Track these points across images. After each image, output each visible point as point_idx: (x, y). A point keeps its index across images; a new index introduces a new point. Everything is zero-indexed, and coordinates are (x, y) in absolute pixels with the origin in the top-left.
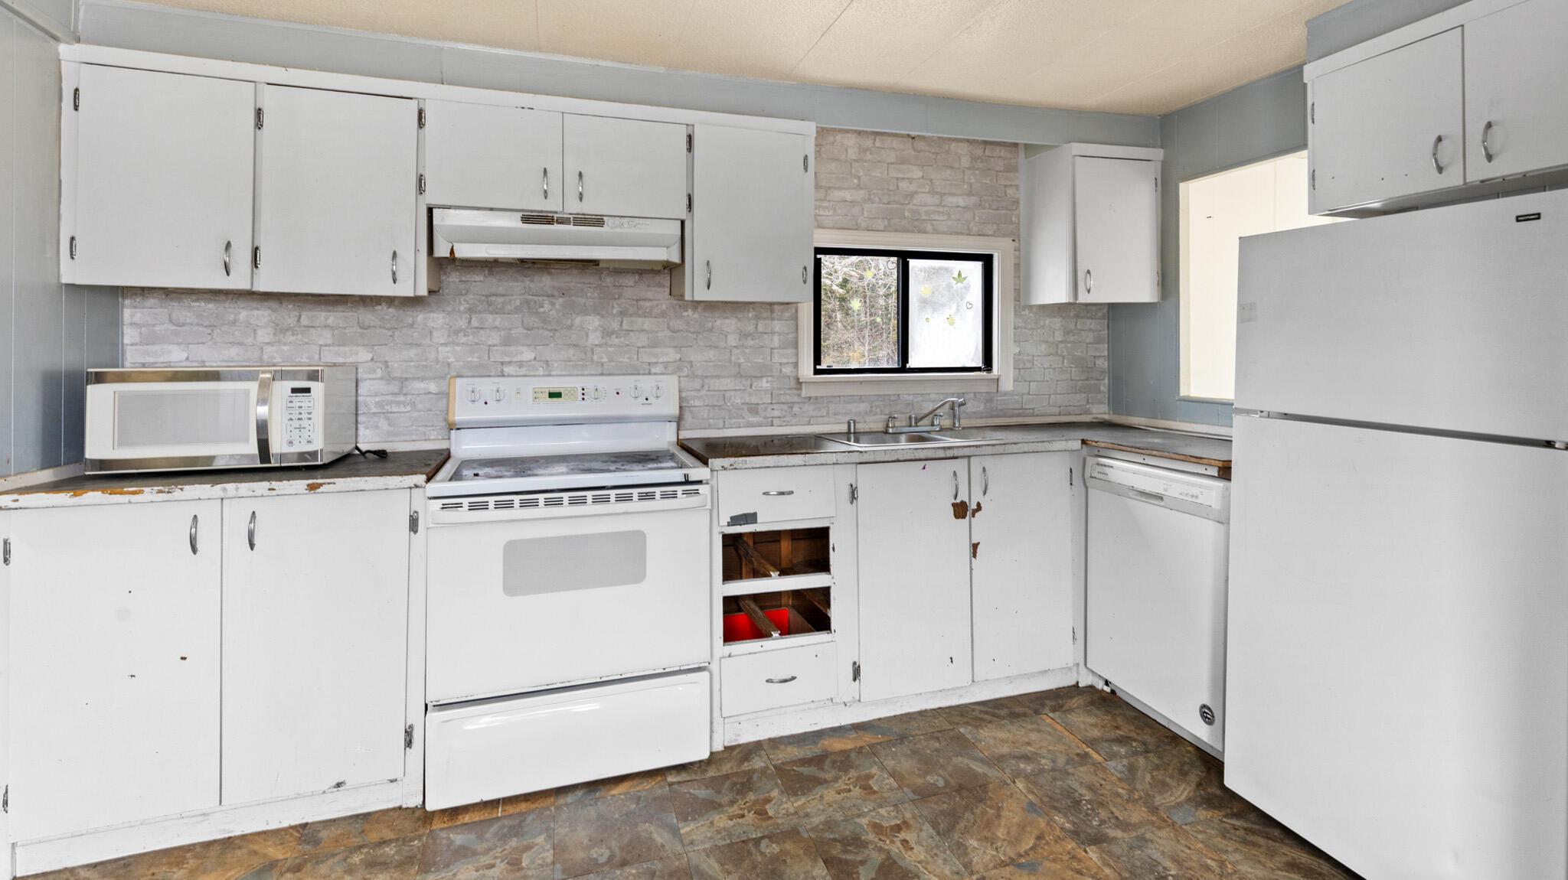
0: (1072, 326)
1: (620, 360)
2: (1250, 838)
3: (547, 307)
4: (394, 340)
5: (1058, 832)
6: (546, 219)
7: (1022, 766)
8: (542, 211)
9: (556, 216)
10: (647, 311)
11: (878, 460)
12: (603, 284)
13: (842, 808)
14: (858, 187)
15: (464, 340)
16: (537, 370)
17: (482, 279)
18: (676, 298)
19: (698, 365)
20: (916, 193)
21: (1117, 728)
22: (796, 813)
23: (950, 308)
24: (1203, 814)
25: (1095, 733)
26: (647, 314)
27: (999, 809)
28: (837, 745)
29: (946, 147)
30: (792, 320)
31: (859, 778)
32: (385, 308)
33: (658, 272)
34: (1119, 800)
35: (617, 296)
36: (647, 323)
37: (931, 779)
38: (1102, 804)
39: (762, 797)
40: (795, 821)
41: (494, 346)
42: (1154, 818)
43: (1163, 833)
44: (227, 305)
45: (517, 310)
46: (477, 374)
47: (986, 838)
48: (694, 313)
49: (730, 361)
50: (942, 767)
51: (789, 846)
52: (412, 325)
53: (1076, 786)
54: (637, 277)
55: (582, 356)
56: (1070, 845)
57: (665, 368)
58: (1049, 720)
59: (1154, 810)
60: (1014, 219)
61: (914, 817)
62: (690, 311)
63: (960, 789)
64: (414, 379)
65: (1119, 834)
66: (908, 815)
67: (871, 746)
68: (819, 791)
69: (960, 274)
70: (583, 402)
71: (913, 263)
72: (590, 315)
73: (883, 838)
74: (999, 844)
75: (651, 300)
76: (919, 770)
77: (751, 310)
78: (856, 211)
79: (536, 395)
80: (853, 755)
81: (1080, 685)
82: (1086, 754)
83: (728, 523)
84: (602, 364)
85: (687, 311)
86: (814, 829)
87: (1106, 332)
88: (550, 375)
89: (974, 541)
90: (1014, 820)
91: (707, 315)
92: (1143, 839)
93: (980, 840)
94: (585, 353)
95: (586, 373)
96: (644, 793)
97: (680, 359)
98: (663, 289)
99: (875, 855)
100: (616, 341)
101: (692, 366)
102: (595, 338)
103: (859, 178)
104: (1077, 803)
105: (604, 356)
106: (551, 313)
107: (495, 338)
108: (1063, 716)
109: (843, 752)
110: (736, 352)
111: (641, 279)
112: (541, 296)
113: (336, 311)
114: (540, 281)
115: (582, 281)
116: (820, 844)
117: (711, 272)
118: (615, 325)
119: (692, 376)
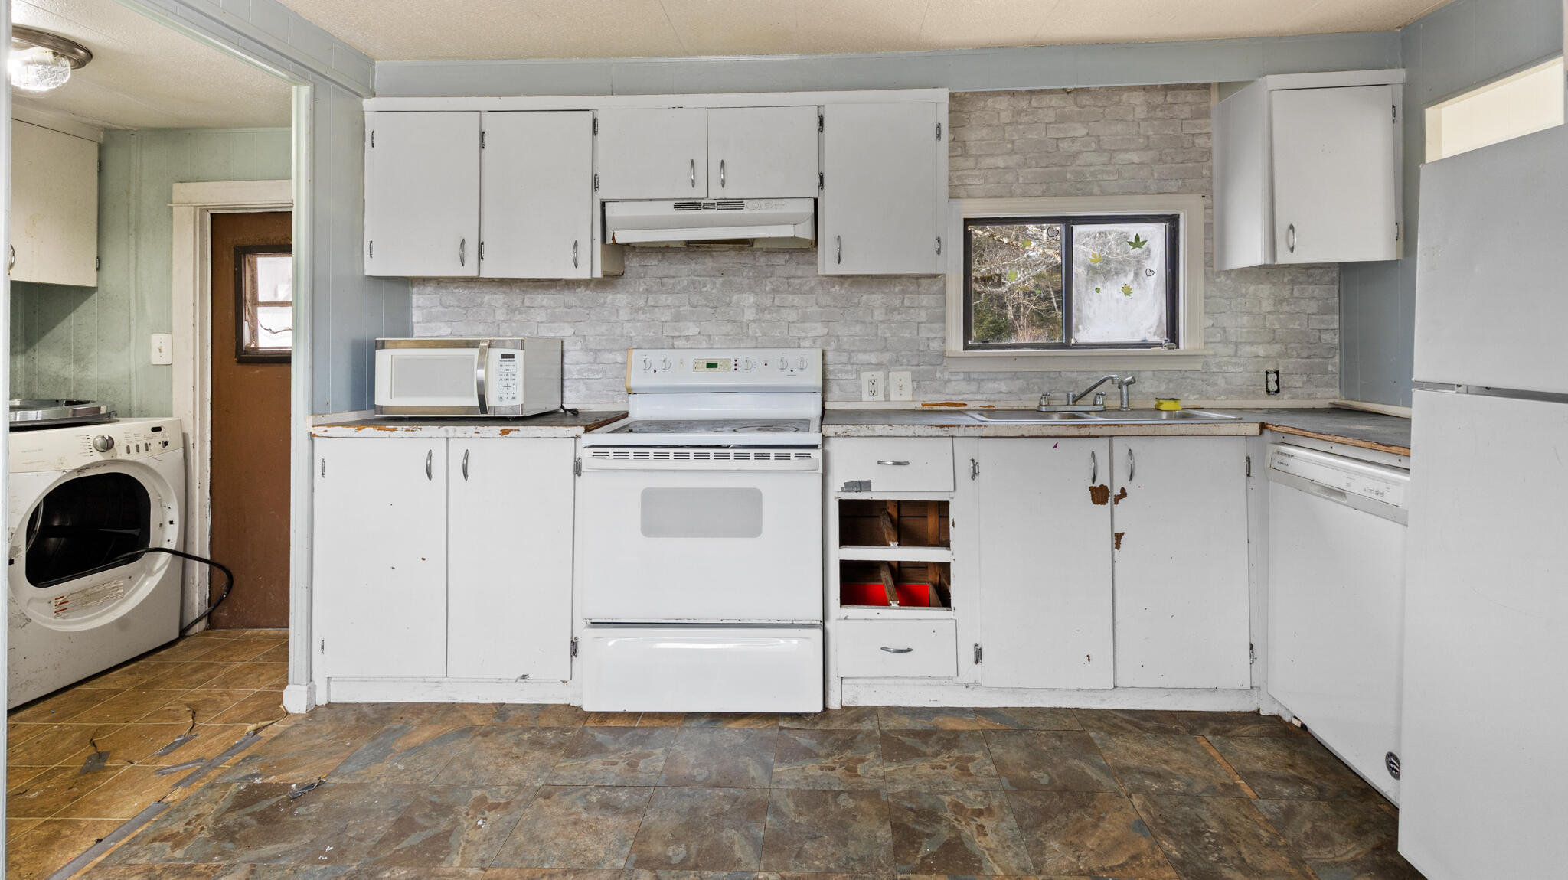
0: (1286, 293)
1: (772, 334)
3: (709, 286)
4: (590, 317)
5: (1159, 857)
6: (695, 205)
7: (1148, 783)
8: (690, 199)
9: (703, 202)
10: (797, 287)
11: (999, 435)
12: (757, 264)
13: (930, 782)
14: (1013, 152)
15: (643, 317)
16: (701, 343)
17: (657, 263)
20: (1081, 152)
21: (1291, 766)
22: (884, 777)
23: (1126, 277)
25: (1259, 767)
26: (796, 291)
27: (1100, 819)
28: (951, 724)
29: (1117, 99)
30: (939, 293)
31: (959, 759)
32: (583, 291)
34: (1255, 842)
35: (769, 275)
36: (797, 300)
37: (1034, 774)
38: (1230, 842)
39: (858, 756)
40: (881, 783)
41: (666, 322)
42: (1293, 871)
44: (476, 291)
45: (685, 290)
46: (651, 346)
47: (1071, 843)
48: (841, 289)
49: (876, 335)
50: (1054, 765)
51: (864, 804)
52: (603, 305)
53: (1205, 815)
55: (739, 330)
56: (1169, 873)
57: (814, 342)
58: (1204, 743)
59: (1298, 862)
60: (1204, 172)
61: (1001, 807)
62: (837, 286)
63: (1063, 791)
64: (605, 350)
66: (995, 803)
67: (985, 731)
68: (915, 762)
69: (1137, 238)
70: (734, 372)
71: (1077, 229)
72: (745, 293)
73: (960, 818)
74: (1084, 853)
75: (800, 277)
76: (1026, 763)
77: (898, 283)
78: (1010, 177)
79: (696, 365)
80: (963, 737)
81: (1262, 713)
82: (1236, 786)
83: (842, 488)
84: (757, 338)
85: (834, 287)
86: (894, 795)
87: (1337, 300)
88: (711, 348)
89: (1118, 530)
90: (1112, 834)
91: (853, 290)
93: (1063, 844)
94: (741, 328)
95: (741, 346)
96: (756, 731)
97: (828, 333)
98: (811, 267)
99: (945, 831)
100: (769, 317)
101: (840, 341)
102: (750, 314)
103: (1013, 142)
104: (1198, 834)
105: (757, 330)
106: (713, 291)
107: (667, 315)
108: (1225, 741)
109: (953, 732)
110: (882, 326)
111: (791, 258)
112: (704, 276)
113: (549, 294)
114: (704, 263)
115: (739, 261)
116: (894, 808)
117: (841, 246)
118: (768, 301)
119: (838, 350)
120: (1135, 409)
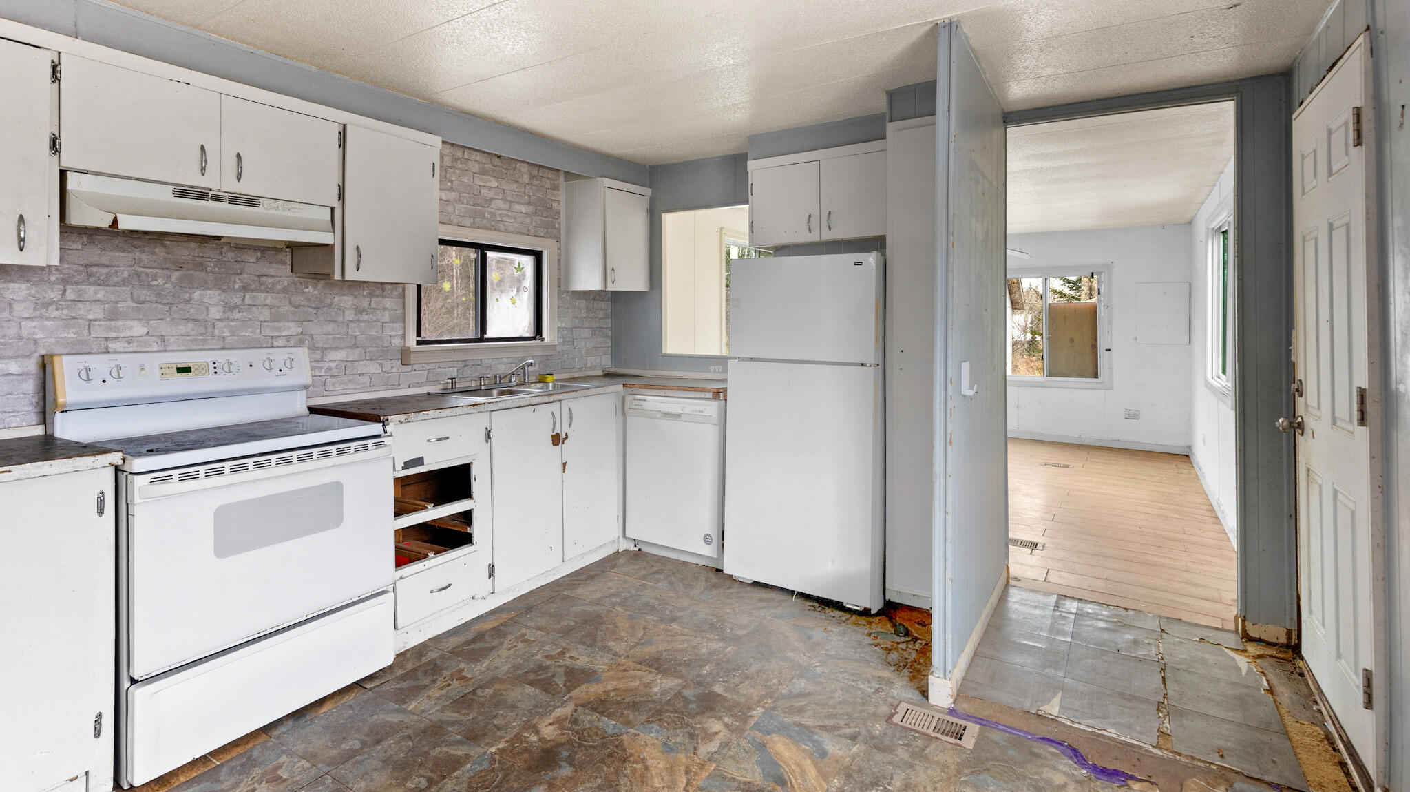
1: (242, 334)
2: (739, 595)
3: (160, 281)
5: (653, 623)
6: (201, 195)
7: (614, 600)
8: (194, 187)
9: (211, 192)
10: (269, 286)
11: (507, 407)
12: (224, 259)
13: (518, 656)
14: (452, 190)
15: (56, 313)
16: (150, 345)
17: (80, 247)
18: (297, 275)
19: (319, 338)
20: (494, 199)
21: (653, 567)
22: (488, 669)
23: (512, 291)
24: (715, 592)
25: (643, 572)
26: (269, 291)
27: (615, 624)
28: (487, 626)
30: (400, 298)
31: (516, 638)
33: (280, 250)
34: (673, 599)
35: (238, 271)
36: (270, 299)
37: (564, 623)
38: (666, 604)
39: (454, 670)
40: (490, 674)
41: (96, 320)
42: (694, 601)
43: (702, 606)
45: (124, 282)
46: (73, 351)
47: (617, 639)
49: (347, 334)
50: (566, 615)
51: (498, 686)
53: (648, 600)
54: (259, 254)
55: (202, 330)
56: (663, 626)
57: (288, 341)
58: (613, 574)
59: (692, 598)
60: (557, 225)
61: (568, 644)
62: (310, 287)
63: (585, 622)
65: (681, 614)
66: (564, 645)
67: (511, 619)
68: (495, 653)
69: (519, 265)
70: (216, 376)
71: (491, 255)
72: (210, 289)
73: (556, 660)
74: (626, 639)
75: (273, 276)
76: (553, 621)
77: (365, 288)
78: (450, 209)
79: (163, 371)
80: (502, 628)
81: (620, 551)
82: (644, 584)
83: (400, 468)
84: (224, 338)
85: (307, 287)
86: (507, 673)
87: (610, 311)
88: (166, 351)
89: (564, 461)
90: (626, 626)
91: (328, 293)
92: (693, 612)
93: (614, 641)
94: (206, 328)
95: (207, 347)
96: (352, 702)
97: (302, 332)
98: (284, 267)
99: (557, 670)
100: (238, 316)
101: (312, 339)
102: (215, 313)
103: (452, 182)
104: (653, 607)
105: (225, 330)
106: (168, 286)
107: (97, 312)
108: (620, 569)
109: (494, 629)
110: (352, 325)
111: (263, 256)
112: (153, 268)
114: (153, 253)
115: (200, 255)
116: (519, 678)
117: (360, 256)
118: (237, 300)
119: (312, 348)
120: (531, 383)
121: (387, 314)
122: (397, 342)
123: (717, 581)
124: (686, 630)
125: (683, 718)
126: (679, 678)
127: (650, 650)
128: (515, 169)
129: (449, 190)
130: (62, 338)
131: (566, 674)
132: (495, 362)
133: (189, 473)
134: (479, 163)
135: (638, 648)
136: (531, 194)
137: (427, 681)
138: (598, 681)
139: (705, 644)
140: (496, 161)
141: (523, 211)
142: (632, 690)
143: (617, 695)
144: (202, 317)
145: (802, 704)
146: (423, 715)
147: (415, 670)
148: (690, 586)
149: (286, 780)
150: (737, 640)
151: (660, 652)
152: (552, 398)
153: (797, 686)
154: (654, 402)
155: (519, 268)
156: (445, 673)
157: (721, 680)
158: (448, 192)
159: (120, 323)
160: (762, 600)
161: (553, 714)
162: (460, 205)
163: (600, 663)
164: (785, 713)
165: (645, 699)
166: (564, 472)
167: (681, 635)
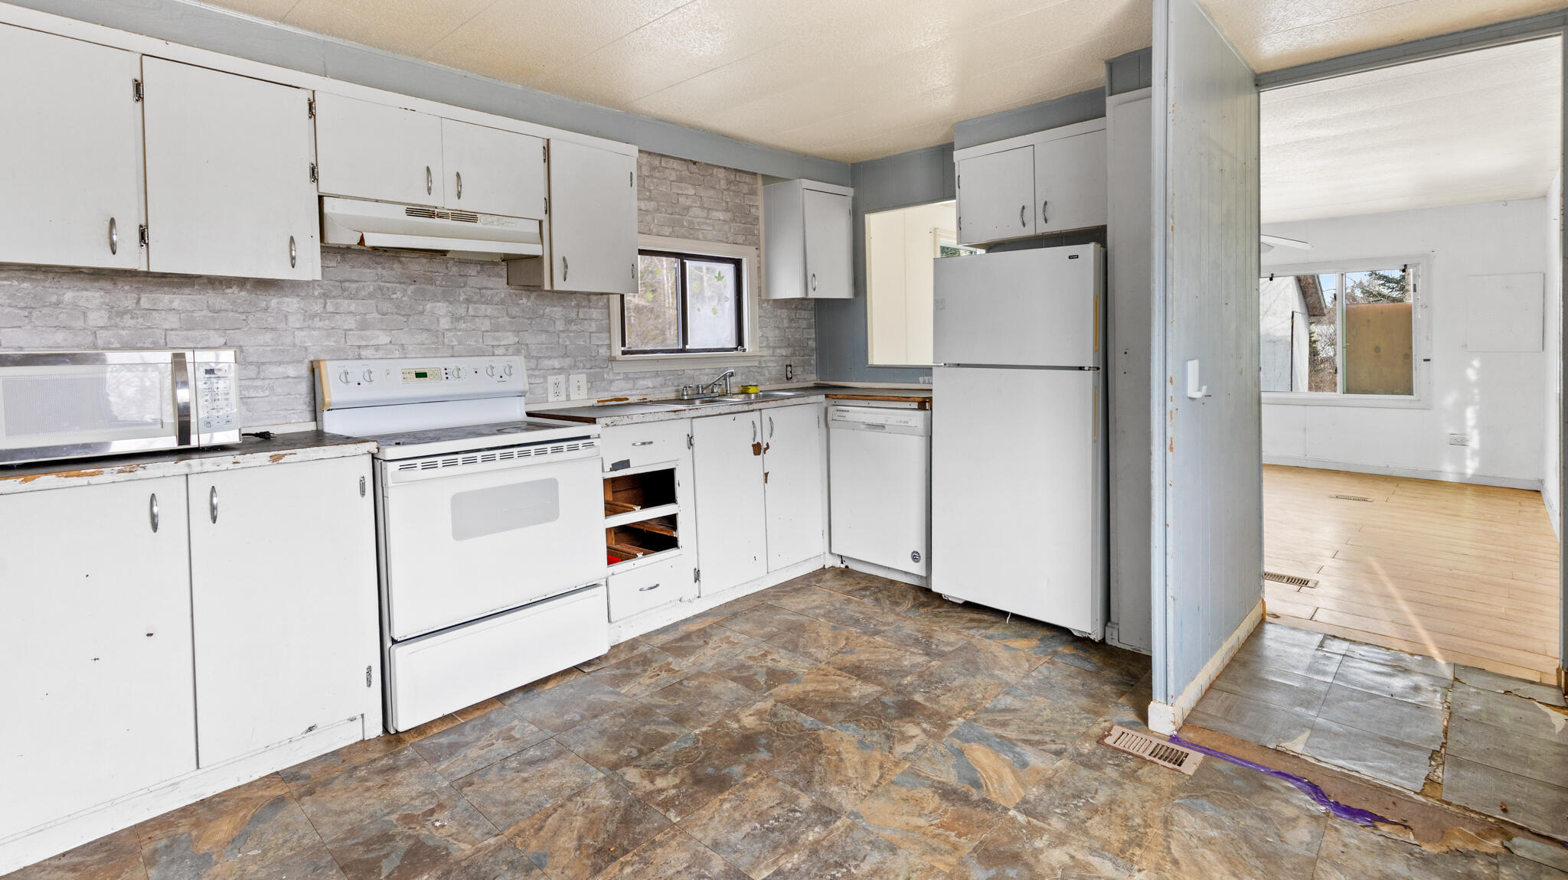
1: (468, 343)
3: (399, 295)
4: (247, 324)
7: (818, 611)
8: (424, 206)
9: (436, 210)
10: (489, 298)
12: (450, 273)
13: (722, 655)
14: (650, 199)
15: (320, 324)
16: (393, 352)
17: (335, 265)
18: (513, 287)
19: (534, 347)
20: (691, 207)
21: (859, 583)
22: (694, 664)
23: (713, 301)
24: (922, 610)
25: (848, 588)
26: (489, 302)
27: (817, 633)
28: (692, 628)
29: (711, 172)
30: (605, 308)
31: (720, 640)
32: (236, 291)
33: (499, 265)
34: (878, 614)
35: (462, 285)
36: (490, 310)
37: (767, 629)
39: (662, 663)
40: (696, 668)
42: (900, 618)
43: (908, 622)
45: (370, 296)
46: (334, 358)
47: (818, 646)
48: (530, 301)
49: (559, 343)
50: (770, 622)
51: (702, 679)
52: (266, 309)
53: (852, 613)
54: (479, 267)
55: (434, 339)
56: (865, 638)
57: (507, 350)
58: (818, 588)
59: (898, 614)
60: (756, 232)
61: (770, 648)
62: (524, 299)
63: (788, 629)
64: (270, 363)
65: (886, 628)
67: (716, 623)
68: (700, 651)
69: (719, 274)
70: (447, 381)
71: (689, 263)
72: (439, 302)
73: (759, 661)
74: (827, 647)
75: (492, 289)
76: (757, 627)
77: (573, 298)
78: (649, 219)
79: (405, 375)
80: (706, 630)
81: (825, 567)
82: (849, 599)
83: (609, 469)
84: (452, 347)
85: (521, 299)
86: (712, 668)
87: (813, 320)
88: (405, 358)
89: (766, 471)
90: (828, 635)
91: (541, 303)
92: (898, 627)
94: (437, 337)
95: (439, 355)
97: (519, 342)
98: (501, 279)
99: (759, 669)
100: (464, 326)
101: (528, 348)
102: (445, 323)
103: (651, 191)
104: (857, 621)
105: (453, 339)
106: (404, 299)
107: (351, 323)
109: (699, 630)
110: (563, 335)
111: (482, 270)
112: (393, 282)
113: (182, 294)
114: (392, 269)
115: (430, 269)
116: (721, 673)
117: (566, 267)
118: (462, 311)
119: (528, 357)
120: (733, 394)
121: (593, 324)
122: (603, 351)
123: (925, 600)
124: (890, 643)
125: (881, 721)
126: (879, 685)
127: (851, 659)
128: (711, 175)
129: (647, 200)
130: (325, 346)
131: (767, 674)
132: (698, 373)
133: (429, 461)
134: (677, 170)
135: (839, 656)
136: (728, 200)
137: (638, 670)
138: (798, 682)
139: (908, 657)
140: (693, 168)
141: (721, 218)
142: (831, 692)
143: (816, 696)
144: (434, 327)
145: (1007, 718)
146: (635, 698)
147: (627, 661)
148: (897, 604)
149: (517, 739)
150: (942, 655)
151: (861, 661)
152: (751, 407)
153: (1002, 702)
154: (858, 413)
155: (720, 277)
156: (654, 665)
157: (922, 690)
158: (646, 202)
159: (368, 333)
160: (972, 620)
161: (754, 707)
162: (659, 215)
163: (801, 666)
164: (987, 725)
165: (844, 701)
166: (766, 482)
167: (884, 647)
